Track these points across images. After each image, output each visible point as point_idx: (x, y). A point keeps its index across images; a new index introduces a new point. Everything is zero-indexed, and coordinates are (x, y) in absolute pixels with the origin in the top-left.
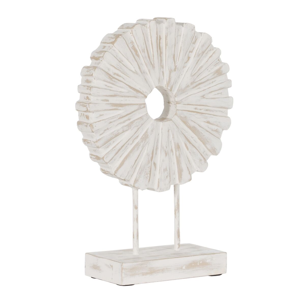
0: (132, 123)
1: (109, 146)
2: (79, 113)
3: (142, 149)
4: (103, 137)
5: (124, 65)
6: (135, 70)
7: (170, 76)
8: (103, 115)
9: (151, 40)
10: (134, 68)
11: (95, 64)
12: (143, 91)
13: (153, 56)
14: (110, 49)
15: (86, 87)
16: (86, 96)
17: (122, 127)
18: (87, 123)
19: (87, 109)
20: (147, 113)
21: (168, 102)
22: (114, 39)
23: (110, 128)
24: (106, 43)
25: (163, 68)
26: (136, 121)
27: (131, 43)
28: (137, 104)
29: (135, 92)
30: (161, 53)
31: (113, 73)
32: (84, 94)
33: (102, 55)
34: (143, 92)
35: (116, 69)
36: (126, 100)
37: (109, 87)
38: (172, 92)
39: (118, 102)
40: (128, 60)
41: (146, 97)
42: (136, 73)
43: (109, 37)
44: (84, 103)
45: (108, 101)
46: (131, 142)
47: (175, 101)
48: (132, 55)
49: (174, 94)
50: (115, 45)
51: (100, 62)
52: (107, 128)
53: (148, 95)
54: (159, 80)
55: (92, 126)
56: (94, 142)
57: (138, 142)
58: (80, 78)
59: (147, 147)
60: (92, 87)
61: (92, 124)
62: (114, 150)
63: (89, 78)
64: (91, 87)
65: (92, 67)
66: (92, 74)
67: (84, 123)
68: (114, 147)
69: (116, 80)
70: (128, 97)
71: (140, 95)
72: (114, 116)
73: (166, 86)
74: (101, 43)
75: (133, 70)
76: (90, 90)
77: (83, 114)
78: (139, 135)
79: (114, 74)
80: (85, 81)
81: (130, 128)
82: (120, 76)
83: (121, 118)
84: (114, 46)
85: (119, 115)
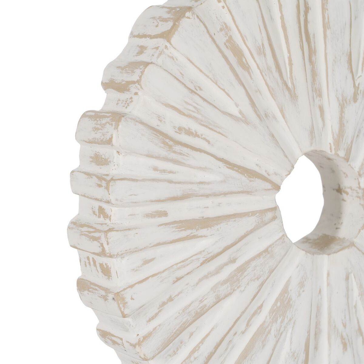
0: (242, 269)
1: (178, 349)
2: (79, 255)
3: (277, 342)
4: (160, 325)
5: (205, 100)
6: (241, 112)
7: (341, 119)
8: (153, 259)
9: (280, 15)
10: (237, 105)
11: (117, 104)
12: (266, 171)
13: (291, 64)
14: (160, 54)
15: (94, 177)
16: (97, 204)
17: (214, 288)
18: (107, 290)
19: (103, 250)
20: (285, 235)
21: (337, 187)
22: (170, 24)
23: (178, 295)
24: (144, 36)
25: (320, 95)
26: (253, 264)
27: (221, 30)
28: (253, 213)
29: (244, 179)
30: (312, 52)
31: (174, 127)
32: (91, 198)
33: (135, 78)
34: (269, 175)
35: (184, 114)
36: (219, 204)
37: (164, 171)
38: (349, 163)
39: (195, 215)
40: (216, 84)
41: (277, 188)
42: (243, 119)
43: (154, 18)
44: (92, 227)
45: (165, 214)
46: (241, 326)
47: (360, 188)
48: (227, 67)
49: (357, 169)
50: (173, 41)
51: (131, 98)
52: (168, 297)
53: (282, 180)
54: (312, 133)
55: (123, 299)
56: (131, 345)
57: (264, 322)
58: (77, 147)
59: (289, 335)
60: (112, 179)
61: (122, 293)
62: (195, 359)
63: (103, 150)
64: (108, 178)
65: (108, 117)
66: (111, 139)
67: (96, 288)
68: (193, 352)
69: (185, 150)
70: (225, 194)
71: (259, 184)
72: (187, 259)
73: (333, 147)
74: (130, 37)
75: (235, 111)
76: (107, 188)
77: (93, 258)
78: (263, 302)
79: (177, 130)
80: (91, 157)
81: (238, 288)
82: (196, 135)
83: (209, 261)
84: (171, 44)
85: (200, 253)
